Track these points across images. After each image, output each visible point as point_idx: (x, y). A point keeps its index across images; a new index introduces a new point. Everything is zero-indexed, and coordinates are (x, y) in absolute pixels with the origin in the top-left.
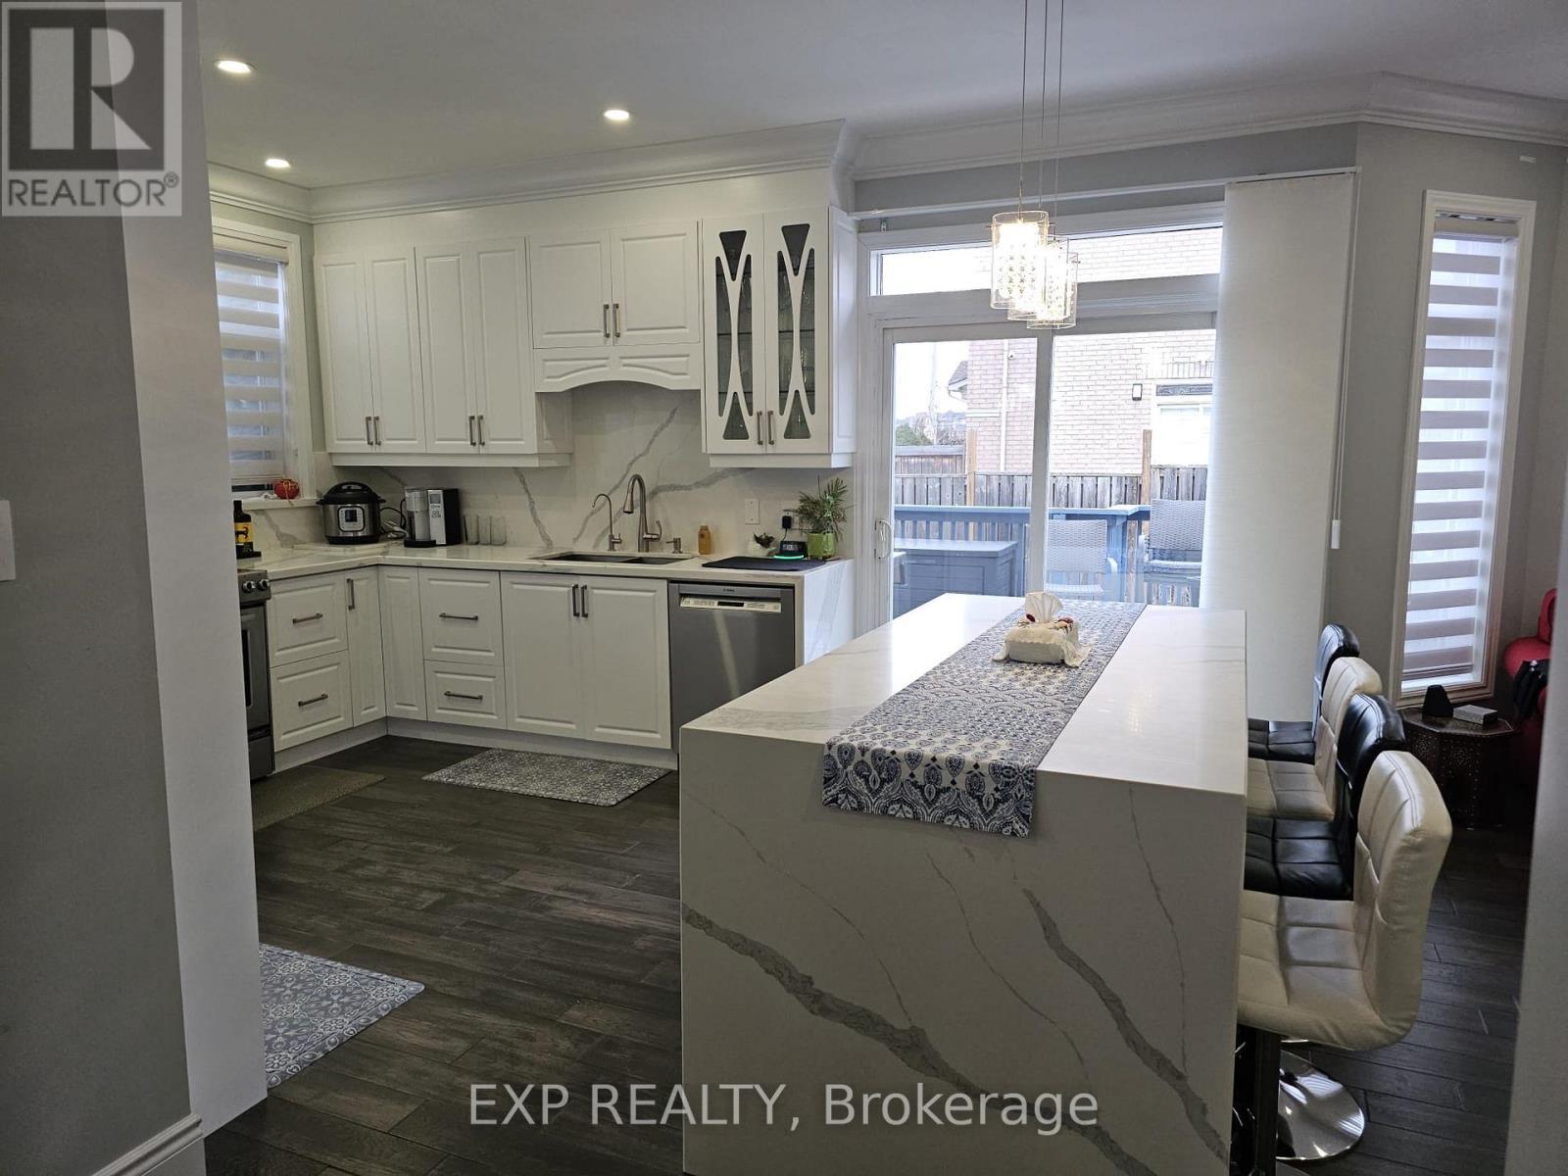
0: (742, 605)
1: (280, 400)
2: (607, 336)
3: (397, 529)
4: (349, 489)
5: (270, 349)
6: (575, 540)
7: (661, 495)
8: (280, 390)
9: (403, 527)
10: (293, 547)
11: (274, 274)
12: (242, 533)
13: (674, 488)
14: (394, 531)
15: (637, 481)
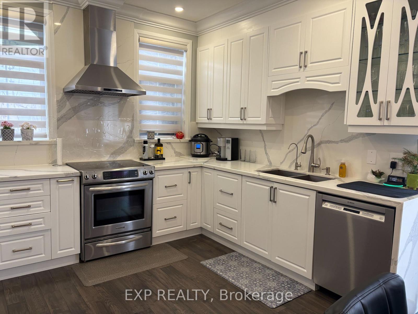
0: (358, 213)
1: (181, 102)
2: (301, 67)
3: (216, 152)
4: (201, 137)
5: (179, 83)
6: (281, 163)
7: (322, 145)
8: (182, 98)
9: (218, 152)
10: (180, 157)
11: (182, 55)
12: (159, 151)
13: (329, 142)
14: (215, 154)
15: (310, 138)
